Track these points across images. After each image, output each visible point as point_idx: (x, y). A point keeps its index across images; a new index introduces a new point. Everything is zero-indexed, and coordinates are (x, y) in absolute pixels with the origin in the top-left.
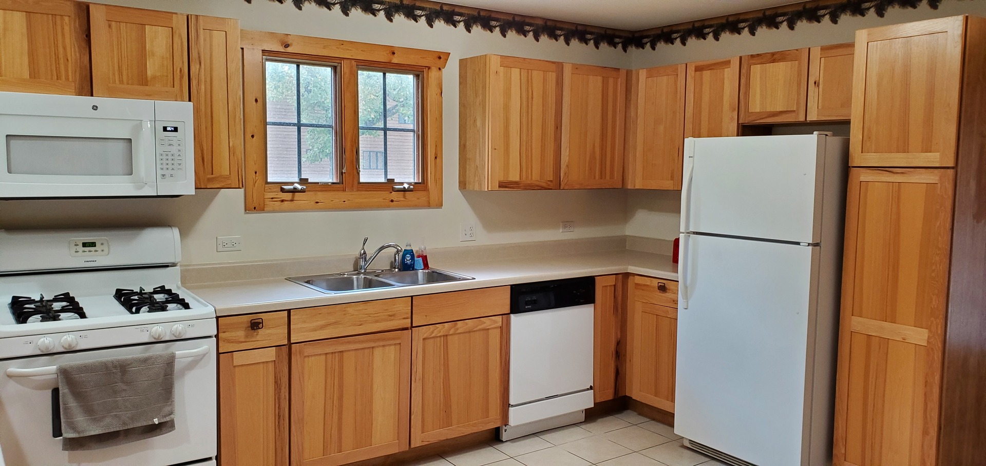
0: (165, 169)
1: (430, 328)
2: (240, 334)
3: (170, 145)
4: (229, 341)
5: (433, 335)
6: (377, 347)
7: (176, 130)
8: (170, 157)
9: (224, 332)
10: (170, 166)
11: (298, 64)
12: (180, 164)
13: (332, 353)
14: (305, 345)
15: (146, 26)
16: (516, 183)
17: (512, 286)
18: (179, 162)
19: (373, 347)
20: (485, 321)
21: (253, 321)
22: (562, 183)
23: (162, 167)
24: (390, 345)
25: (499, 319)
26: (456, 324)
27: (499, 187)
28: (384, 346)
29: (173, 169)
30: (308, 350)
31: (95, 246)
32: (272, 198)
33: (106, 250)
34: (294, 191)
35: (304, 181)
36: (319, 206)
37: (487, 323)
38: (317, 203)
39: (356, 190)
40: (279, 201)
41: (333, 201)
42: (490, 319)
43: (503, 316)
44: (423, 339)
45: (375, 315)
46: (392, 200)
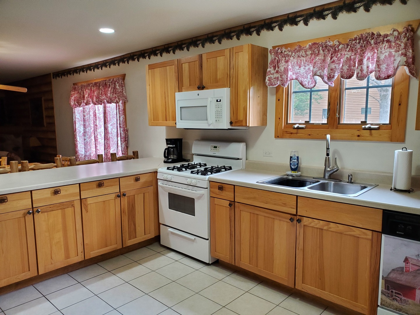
1: (309, 220)
2: (217, 191)
3: (219, 107)
4: (213, 193)
5: (311, 225)
6: (277, 219)
7: (220, 101)
8: (218, 113)
9: (212, 188)
12: (222, 116)
13: (253, 213)
14: (241, 204)
15: (218, 58)
17: (384, 210)
18: (221, 114)
19: (274, 219)
21: (219, 186)
23: (216, 117)
24: (284, 221)
25: (370, 233)
28: (280, 220)
29: (219, 118)
30: (242, 207)
31: (217, 148)
32: (286, 132)
33: (219, 150)
34: (298, 128)
35: (307, 122)
36: (310, 137)
37: (357, 232)
38: (309, 135)
39: (337, 128)
40: (290, 133)
41: (318, 134)
42: (359, 229)
43: (374, 232)
44: (304, 225)
45: (274, 200)
46: (358, 135)
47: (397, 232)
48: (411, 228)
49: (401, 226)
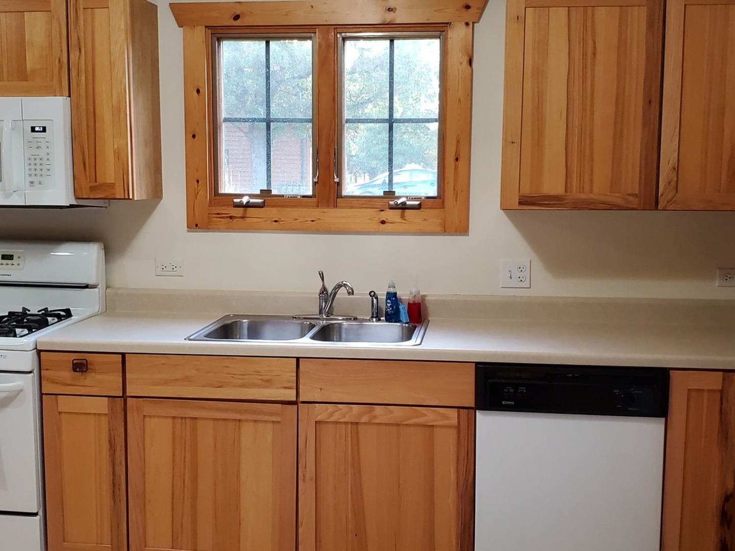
0: (33, 175)
1: (328, 409)
2: (67, 374)
3: (38, 147)
4: (53, 382)
5: (333, 419)
6: (247, 421)
7: (44, 130)
8: (38, 162)
9: (47, 370)
10: (38, 172)
11: (268, 39)
12: (48, 170)
13: (182, 417)
14: (144, 401)
15: (25, 13)
16: (557, 198)
17: (477, 364)
18: (48, 167)
19: (240, 420)
20: (425, 412)
21: (75, 362)
22: (661, 199)
23: (30, 173)
24: (265, 422)
25: (453, 413)
26: (373, 410)
27: (520, 203)
28: (255, 421)
29: (41, 175)
30: (148, 408)
31: (12, 259)
32: (218, 214)
33: (21, 264)
34: (248, 205)
35: (266, 193)
36: (278, 225)
37: (429, 416)
38: (276, 221)
39: (335, 206)
40: (227, 217)
41: (296, 219)
42: (434, 410)
43: (461, 410)
44: (316, 422)
45: (241, 377)
46: (383, 221)
47: (503, 403)
48: (525, 391)
49: (508, 389)
